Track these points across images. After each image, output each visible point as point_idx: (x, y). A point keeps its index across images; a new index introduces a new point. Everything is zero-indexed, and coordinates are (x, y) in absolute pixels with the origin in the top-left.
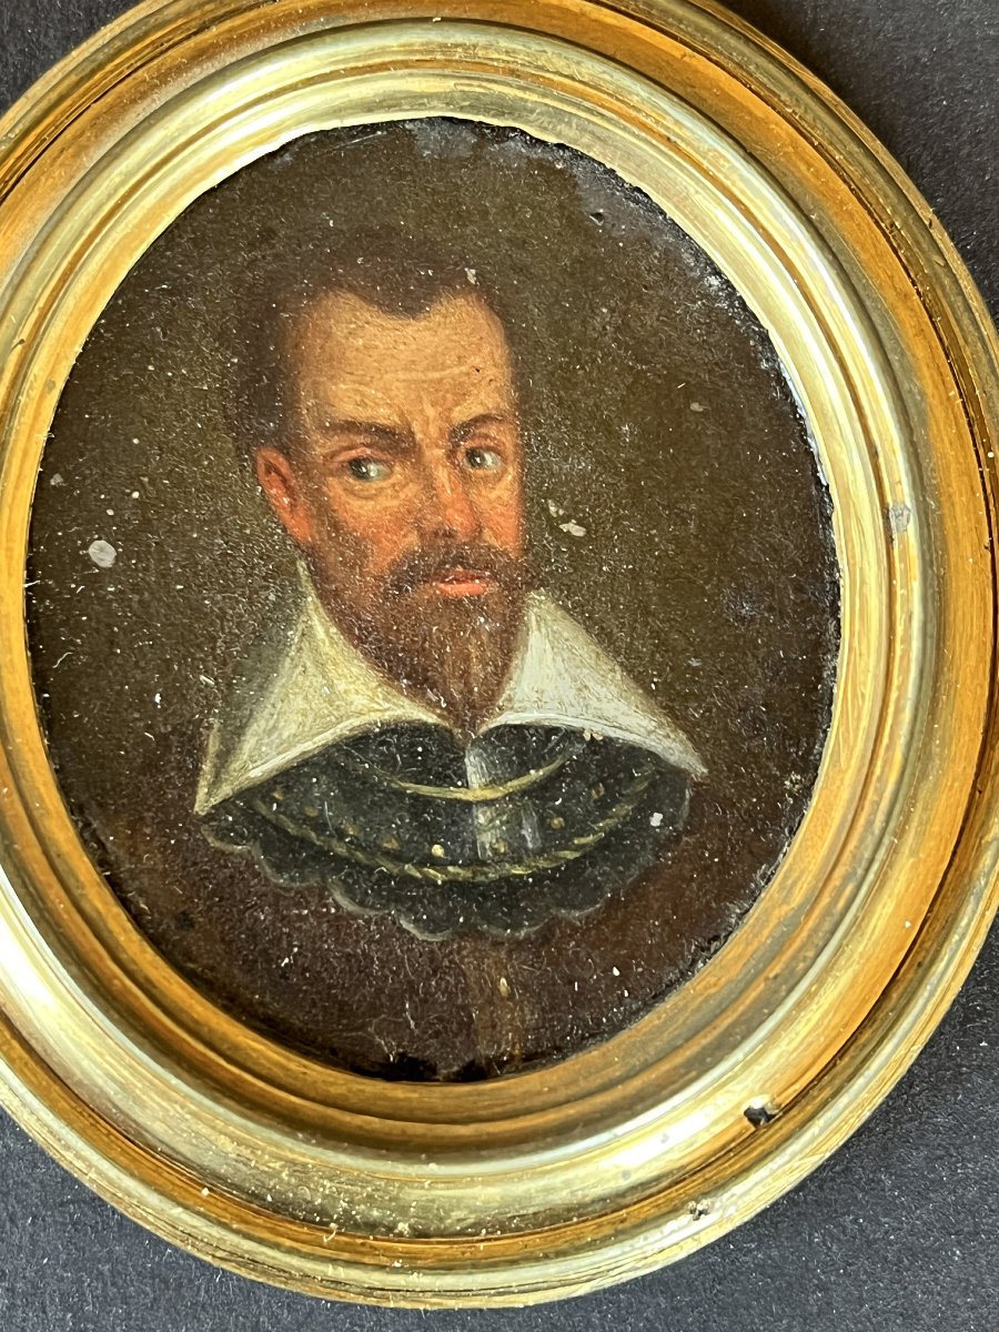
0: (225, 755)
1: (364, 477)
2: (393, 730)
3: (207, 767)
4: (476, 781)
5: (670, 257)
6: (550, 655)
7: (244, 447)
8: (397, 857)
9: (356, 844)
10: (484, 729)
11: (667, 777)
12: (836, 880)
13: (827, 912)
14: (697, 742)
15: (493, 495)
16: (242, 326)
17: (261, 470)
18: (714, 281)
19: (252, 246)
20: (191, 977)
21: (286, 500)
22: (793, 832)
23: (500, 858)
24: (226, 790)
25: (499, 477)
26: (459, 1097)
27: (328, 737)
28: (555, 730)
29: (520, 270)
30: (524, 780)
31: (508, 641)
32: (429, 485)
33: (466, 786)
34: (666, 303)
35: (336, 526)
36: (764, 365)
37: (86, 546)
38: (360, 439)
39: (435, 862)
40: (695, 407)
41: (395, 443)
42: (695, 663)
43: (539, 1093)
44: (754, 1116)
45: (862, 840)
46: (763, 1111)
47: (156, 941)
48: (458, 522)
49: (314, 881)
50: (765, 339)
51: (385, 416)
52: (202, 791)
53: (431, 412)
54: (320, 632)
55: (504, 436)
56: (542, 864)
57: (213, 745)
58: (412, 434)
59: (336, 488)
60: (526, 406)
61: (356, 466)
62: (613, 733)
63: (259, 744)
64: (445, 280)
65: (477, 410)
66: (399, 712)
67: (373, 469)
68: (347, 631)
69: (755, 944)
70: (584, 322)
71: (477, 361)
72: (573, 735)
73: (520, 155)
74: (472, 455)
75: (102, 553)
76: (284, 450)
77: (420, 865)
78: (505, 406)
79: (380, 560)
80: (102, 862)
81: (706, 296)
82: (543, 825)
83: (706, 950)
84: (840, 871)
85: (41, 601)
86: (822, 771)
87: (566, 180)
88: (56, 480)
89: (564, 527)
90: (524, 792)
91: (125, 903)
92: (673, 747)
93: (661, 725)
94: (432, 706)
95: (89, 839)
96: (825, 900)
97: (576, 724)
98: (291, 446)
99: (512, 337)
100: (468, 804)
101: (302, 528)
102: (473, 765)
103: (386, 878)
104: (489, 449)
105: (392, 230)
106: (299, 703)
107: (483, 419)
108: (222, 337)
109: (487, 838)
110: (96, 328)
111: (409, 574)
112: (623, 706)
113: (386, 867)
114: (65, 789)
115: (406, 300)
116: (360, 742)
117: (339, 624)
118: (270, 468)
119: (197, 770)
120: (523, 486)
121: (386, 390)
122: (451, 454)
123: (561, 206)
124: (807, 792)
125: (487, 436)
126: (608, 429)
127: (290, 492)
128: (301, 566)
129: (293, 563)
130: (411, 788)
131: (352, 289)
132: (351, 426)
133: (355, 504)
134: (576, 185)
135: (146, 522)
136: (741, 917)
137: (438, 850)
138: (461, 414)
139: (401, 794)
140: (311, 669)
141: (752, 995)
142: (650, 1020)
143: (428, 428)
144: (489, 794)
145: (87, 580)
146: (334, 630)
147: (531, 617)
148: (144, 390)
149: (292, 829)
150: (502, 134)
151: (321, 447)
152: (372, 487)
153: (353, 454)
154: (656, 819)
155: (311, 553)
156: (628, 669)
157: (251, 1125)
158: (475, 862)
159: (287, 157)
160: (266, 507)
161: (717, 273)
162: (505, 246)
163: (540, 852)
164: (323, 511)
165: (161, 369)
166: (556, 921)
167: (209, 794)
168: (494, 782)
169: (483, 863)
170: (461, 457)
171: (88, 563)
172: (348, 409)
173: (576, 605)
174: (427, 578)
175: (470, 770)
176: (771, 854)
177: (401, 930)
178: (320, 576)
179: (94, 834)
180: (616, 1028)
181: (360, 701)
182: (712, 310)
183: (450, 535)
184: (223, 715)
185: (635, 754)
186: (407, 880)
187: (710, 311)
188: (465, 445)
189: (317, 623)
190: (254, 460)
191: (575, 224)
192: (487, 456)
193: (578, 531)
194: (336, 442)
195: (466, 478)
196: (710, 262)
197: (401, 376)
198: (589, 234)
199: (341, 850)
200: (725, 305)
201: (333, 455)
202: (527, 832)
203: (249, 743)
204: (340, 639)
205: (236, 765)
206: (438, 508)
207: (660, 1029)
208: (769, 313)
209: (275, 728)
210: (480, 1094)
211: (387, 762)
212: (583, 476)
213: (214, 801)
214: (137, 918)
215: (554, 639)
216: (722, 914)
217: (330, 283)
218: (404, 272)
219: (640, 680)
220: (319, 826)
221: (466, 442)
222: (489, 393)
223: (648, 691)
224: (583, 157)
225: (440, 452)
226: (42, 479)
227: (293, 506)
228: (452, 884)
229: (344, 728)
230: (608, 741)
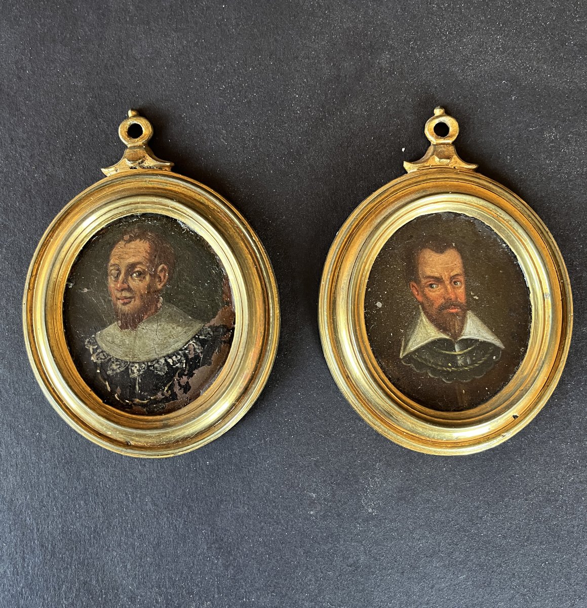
0: (406, 345)
1: (433, 288)
2: (440, 340)
3: (402, 348)
4: (457, 350)
5: (495, 240)
6: (472, 324)
7: (408, 282)
8: (442, 366)
9: (433, 363)
10: (458, 340)
11: (497, 348)
12: (534, 370)
13: (533, 377)
14: (503, 342)
15: (460, 291)
16: (406, 256)
17: (411, 287)
18: (504, 245)
19: (408, 240)
20: (400, 391)
21: (417, 293)
22: (522, 360)
23: (462, 366)
24: (406, 353)
25: (460, 287)
26: (457, 414)
27: (426, 342)
28: (473, 340)
29: (464, 243)
30: (467, 350)
31: (463, 322)
32: (446, 288)
33: (455, 351)
34: (495, 250)
35: (427, 298)
36: (515, 263)
37: (376, 303)
38: (431, 280)
39: (450, 367)
40: (501, 271)
41: (439, 280)
42: (502, 325)
43: (473, 414)
44: (515, 417)
45: (540, 362)
46: (516, 416)
47: (393, 384)
48: (453, 297)
49: (424, 371)
50: (515, 257)
51: (437, 275)
52: (401, 354)
53: (446, 273)
54: (424, 320)
55: (461, 278)
56: (471, 367)
57: (403, 344)
58: (442, 278)
59: (427, 290)
60: (466, 273)
61: (431, 285)
62: (486, 340)
63: (412, 344)
64: (449, 246)
65: (456, 273)
66: (441, 336)
67: (434, 286)
68: (430, 320)
69: (516, 382)
70: (477, 254)
71: (455, 263)
72: (477, 340)
73: (463, 219)
74: (455, 282)
75: (379, 305)
76: (415, 282)
77: (446, 367)
78: (461, 272)
79: (436, 305)
80: (382, 367)
81: (503, 248)
82: (471, 359)
83: (505, 385)
84: (535, 368)
85: (367, 315)
86: (529, 347)
87: (473, 224)
88: (369, 289)
89: (474, 297)
90: (466, 353)
91: (387, 376)
92: (498, 343)
93: (495, 338)
94: (448, 335)
95: (379, 363)
96: (532, 374)
97: (478, 338)
98: (418, 282)
99: (463, 257)
100: (456, 355)
101: (420, 299)
102: (457, 347)
103: (440, 370)
104: (458, 281)
105: (438, 235)
106: (420, 335)
107: (457, 275)
108: (402, 259)
109: (460, 362)
110: (377, 257)
111: (442, 308)
112: (487, 334)
113: (439, 368)
114: (373, 353)
115: (440, 250)
116: (434, 343)
117: (428, 319)
118: (413, 286)
119: (400, 349)
120: (465, 288)
121: (437, 269)
122: (451, 283)
123: (472, 230)
124: (525, 352)
125: (458, 278)
126: (483, 276)
127: (417, 291)
128: (420, 306)
129: (418, 305)
130: (444, 352)
131: (429, 248)
132: (429, 277)
133: (431, 293)
134: (475, 225)
135: (388, 298)
136: (512, 377)
137: (450, 364)
138: (452, 274)
139: (442, 353)
140: (423, 328)
141: (517, 393)
142: (494, 398)
143: (445, 277)
144: (460, 353)
145: (376, 310)
146: (427, 320)
147: (468, 316)
148: (387, 270)
149: (419, 360)
150: (460, 215)
151: (424, 281)
152: (434, 290)
153: (430, 283)
154: (494, 358)
155: (422, 304)
156: (488, 326)
157: (418, 421)
158: (457, 367)
159: (415, 221)
160: (413, 294)
161: (505, 243)
162: (461, 238)
163: (470, 365)
164: (424, 295)
165: (390, 266)
166: (474, 379)
167: (403, 354)
168: (461, 350)
169: (459, 367)
170: (452, 283)
171: (376, 307)
172: (429, 273)
173: (477, 313)
174: (446, 308)
175: (456, 348)
176: (518, 365)
177: (442, 380)
178: (424, 308)
179: (380, 362)
180: (487, 400)
181: (433, 334)
182: (504, 251)
183: (451, 299)
184: (405, 338)
185: (490, 344)
186: (444, 371)
187: (503, 251)
188: (454, 280)
189: (424, 318)
190: (409, 285)
191: (476, 234)
192: (458, 283)
193: (477, 298)
194: (426, 281)
195: (454, 288)
196: (504, 241)
197: (440, 266)
198: (478, 235)
199: (430, 365)
200: (507, 250)
201: (427, 283)
202: (468, 361)
203: (410, 343)
204: (429, 322)
205: (408, 348)
206: (448, 294)
207: (497, 400)
208: (517, 252)
209: (415, 340)
210: (461, 414)
211: (439, 347)
212: (478, 286)
213: (404, 355)
214: (389, 379)
215: (473, 320)
216: (509, 376)
217: (424, 247)
218: (440, 244)
219: (491, 329)
220: (425, 360)
221: (453, 280)
222: (458, 269)
223: (492, 332)
224: (476, 219)
225: (448, 282)
226: (367, 289)
227: (418, 294)
228: (453, 371)
229: (430, 340)
230: (484, 342)
